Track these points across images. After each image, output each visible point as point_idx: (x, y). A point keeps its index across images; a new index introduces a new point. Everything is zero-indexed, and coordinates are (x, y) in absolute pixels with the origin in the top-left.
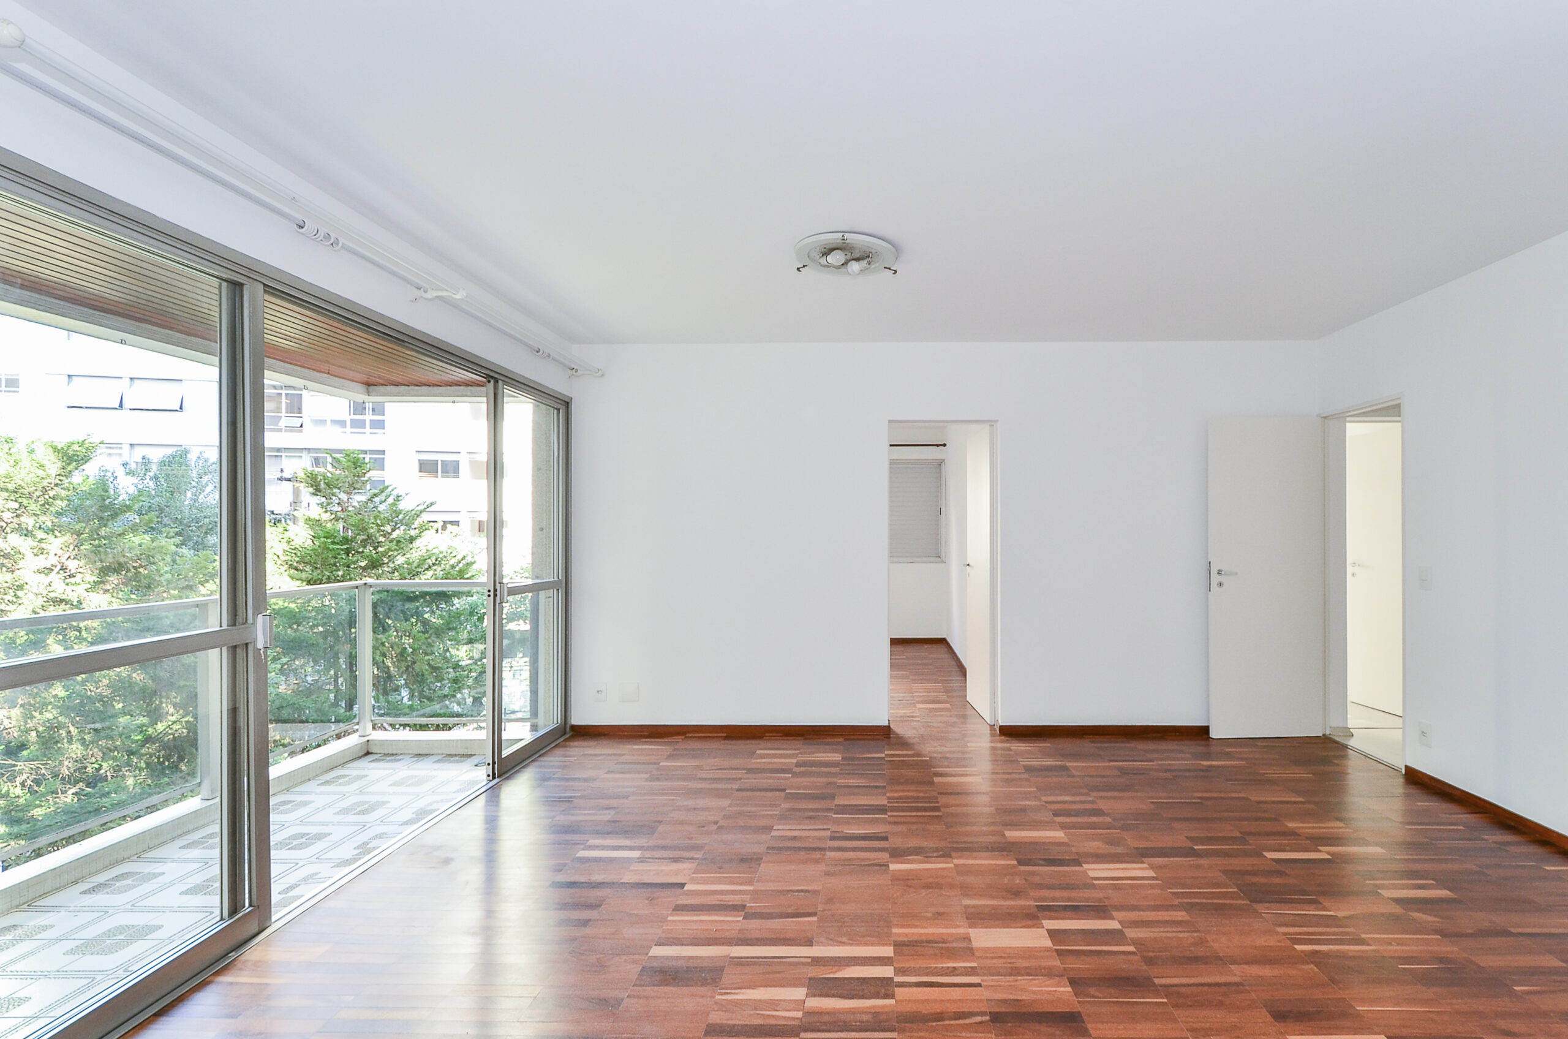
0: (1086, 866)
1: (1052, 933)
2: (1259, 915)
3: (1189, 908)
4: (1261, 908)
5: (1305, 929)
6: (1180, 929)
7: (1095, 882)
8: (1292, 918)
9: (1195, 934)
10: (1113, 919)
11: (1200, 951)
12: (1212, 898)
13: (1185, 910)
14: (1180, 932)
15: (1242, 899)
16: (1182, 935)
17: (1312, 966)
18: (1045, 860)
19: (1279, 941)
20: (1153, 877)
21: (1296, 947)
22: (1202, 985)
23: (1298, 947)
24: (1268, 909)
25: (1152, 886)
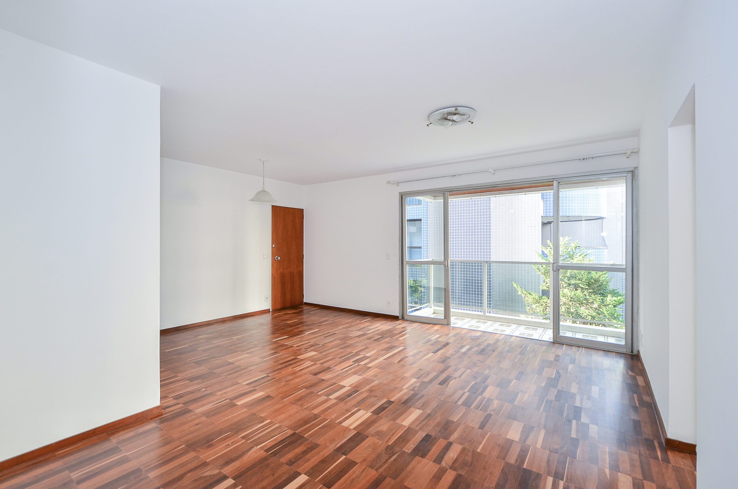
0: (369, 414)
1: (344, 387)
2: (289, 427)
3: (316, 416)
4: (290, 432)
5: (268, 430)
6: (311, 406)
7: (356, 409)
8: (275, 434)
9: (305, 407)
10: (334, 399)
11: (300, 403)
12: (311, 426)
13: (316, 414)
14: (311, 405)
15: (300, 432)
16: (309, 405)
17: (263, 416)
18: (386, 408)
19: (276, 420)
20: (341, 423)
21: (270, 421)
22: (292, 394)
23: (269, 421)
24: (287, 433)
25: (337, 418)
